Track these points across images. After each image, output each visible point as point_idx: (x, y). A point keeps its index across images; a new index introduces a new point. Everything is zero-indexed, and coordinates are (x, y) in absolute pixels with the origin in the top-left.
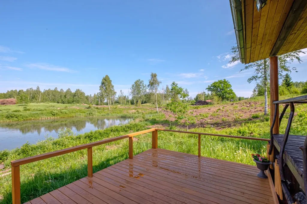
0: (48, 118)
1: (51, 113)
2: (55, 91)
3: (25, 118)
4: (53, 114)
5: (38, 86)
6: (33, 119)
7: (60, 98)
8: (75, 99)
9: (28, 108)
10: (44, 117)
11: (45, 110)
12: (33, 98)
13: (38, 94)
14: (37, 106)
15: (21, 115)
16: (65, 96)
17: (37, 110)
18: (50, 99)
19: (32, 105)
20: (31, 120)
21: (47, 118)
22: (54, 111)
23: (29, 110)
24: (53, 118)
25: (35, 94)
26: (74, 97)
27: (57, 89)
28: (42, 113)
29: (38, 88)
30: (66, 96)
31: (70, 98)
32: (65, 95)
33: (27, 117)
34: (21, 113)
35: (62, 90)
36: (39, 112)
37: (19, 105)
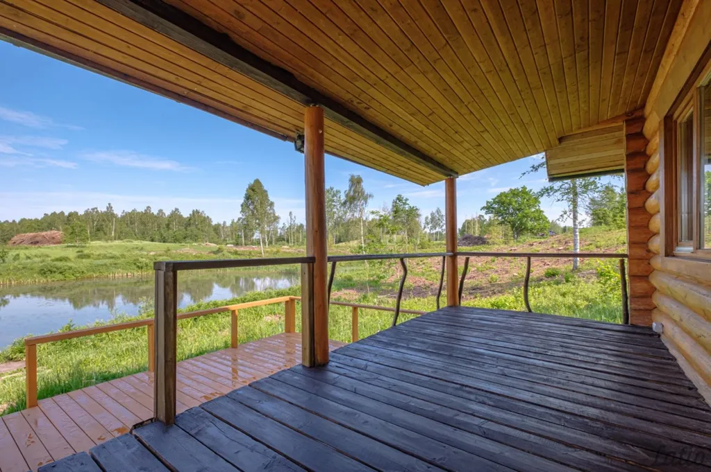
0: (127, 275)
1: (135, 264)
2: (147, 214)
3: (78, 275)
4: (139, 264)
5: (109, 204)
6: (97, 277)
7: (156, 229)
8: (189, 232)
9: (86, 252)
10: (119, 274)
11: (123, 256)
12: (98, 230)
13: (109, 221)
14: (106, 247)
15: (70, 268)
16: (168, 226)
17: (105, 257)
18: (134, 231)
19: (96, 246)
20: (90, 278)
21: (125, 274)
22: (141, 260)
23: (88, 256)
24: (137, 273)
25: (104, 220)
26: (188, 228)
27: (150, 211)
28: (116, 264)
29: (110, 207)
30: (171, 226)
31: (179, 230)
32: (167, 222)
33: (83, 272)
34: (70, 264)
35: (161, 211)
36: (108, 261)
37: (68, 247)
